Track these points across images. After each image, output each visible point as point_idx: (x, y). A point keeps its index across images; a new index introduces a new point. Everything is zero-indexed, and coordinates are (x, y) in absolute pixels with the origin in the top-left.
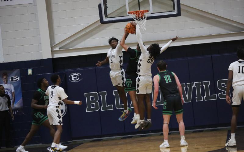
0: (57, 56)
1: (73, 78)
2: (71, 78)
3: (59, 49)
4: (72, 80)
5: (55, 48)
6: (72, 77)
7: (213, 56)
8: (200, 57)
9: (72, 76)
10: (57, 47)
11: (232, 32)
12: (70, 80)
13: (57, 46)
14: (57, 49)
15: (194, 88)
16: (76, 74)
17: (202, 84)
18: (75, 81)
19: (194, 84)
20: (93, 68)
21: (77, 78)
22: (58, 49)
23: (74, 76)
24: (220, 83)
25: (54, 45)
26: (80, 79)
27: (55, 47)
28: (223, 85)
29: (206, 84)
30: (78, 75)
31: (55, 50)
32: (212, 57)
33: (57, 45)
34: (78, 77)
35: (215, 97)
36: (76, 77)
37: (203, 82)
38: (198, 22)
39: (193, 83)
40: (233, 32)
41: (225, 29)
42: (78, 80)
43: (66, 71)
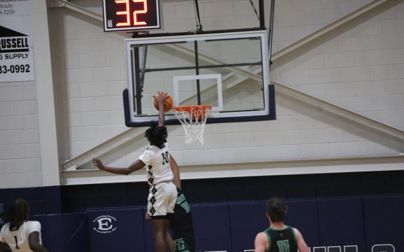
0: (72, 182)
1: (101, 224)
2: (97, 225)
3: (77, 169)
4: (99, 228)
5: (69, 167)
6: (98, 223)
7: (365, 197)
9: (100, 221)
10: (73, 165)
11: (401, 154)
12: (95, 229)
13: (73, 163)
14: (73, 168)
16: (107, 217)
17: (343, 250)
18: (104, 231)
19: (327, 250)
20: (139, 208)
21: (109, 226)
22: (75, 169)
23: (104, 222)
24: (377, 250)
25: (67, 161)
26: (113, 228)
27: (69, 165)
30: (110, 220)
31: (69, 170)
32: (362, 199)
33: (72, 160)
34: (109, 224)
36: (106, 224)
37: (345, 246)
38: (339, 131)
39: (325, 247)
41: (390, 146)
42: (110, 230)
43: (89, 210)
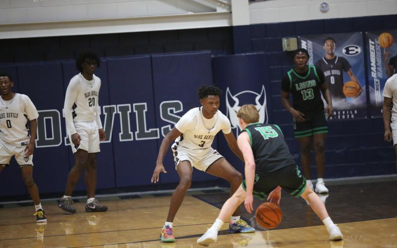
7: (153, 56)
8: (130, 58)
11: (190, 13)
15: (117, 115)
17: (132, 108)
19: (117, 108)
24: (165, 107)
28: (172, 111)
29: (140, 109)
32: (151, 58)
35: (155, 133)
37: (134, 104)
39: (115, 106)
40: (192, 13)
